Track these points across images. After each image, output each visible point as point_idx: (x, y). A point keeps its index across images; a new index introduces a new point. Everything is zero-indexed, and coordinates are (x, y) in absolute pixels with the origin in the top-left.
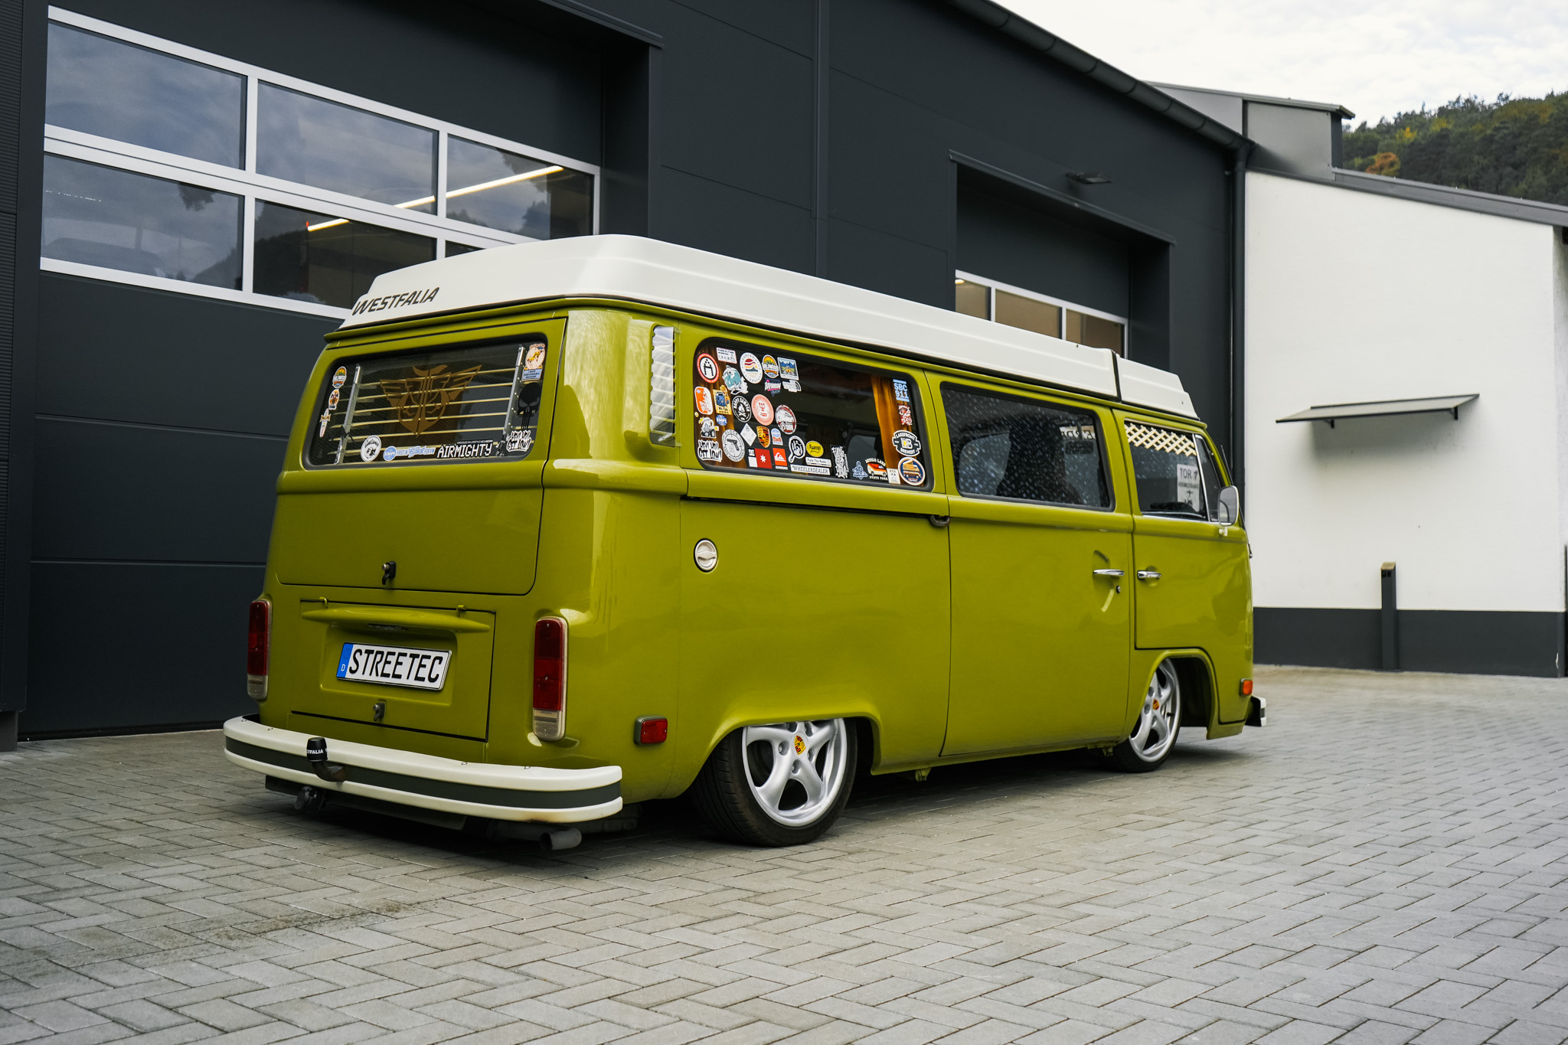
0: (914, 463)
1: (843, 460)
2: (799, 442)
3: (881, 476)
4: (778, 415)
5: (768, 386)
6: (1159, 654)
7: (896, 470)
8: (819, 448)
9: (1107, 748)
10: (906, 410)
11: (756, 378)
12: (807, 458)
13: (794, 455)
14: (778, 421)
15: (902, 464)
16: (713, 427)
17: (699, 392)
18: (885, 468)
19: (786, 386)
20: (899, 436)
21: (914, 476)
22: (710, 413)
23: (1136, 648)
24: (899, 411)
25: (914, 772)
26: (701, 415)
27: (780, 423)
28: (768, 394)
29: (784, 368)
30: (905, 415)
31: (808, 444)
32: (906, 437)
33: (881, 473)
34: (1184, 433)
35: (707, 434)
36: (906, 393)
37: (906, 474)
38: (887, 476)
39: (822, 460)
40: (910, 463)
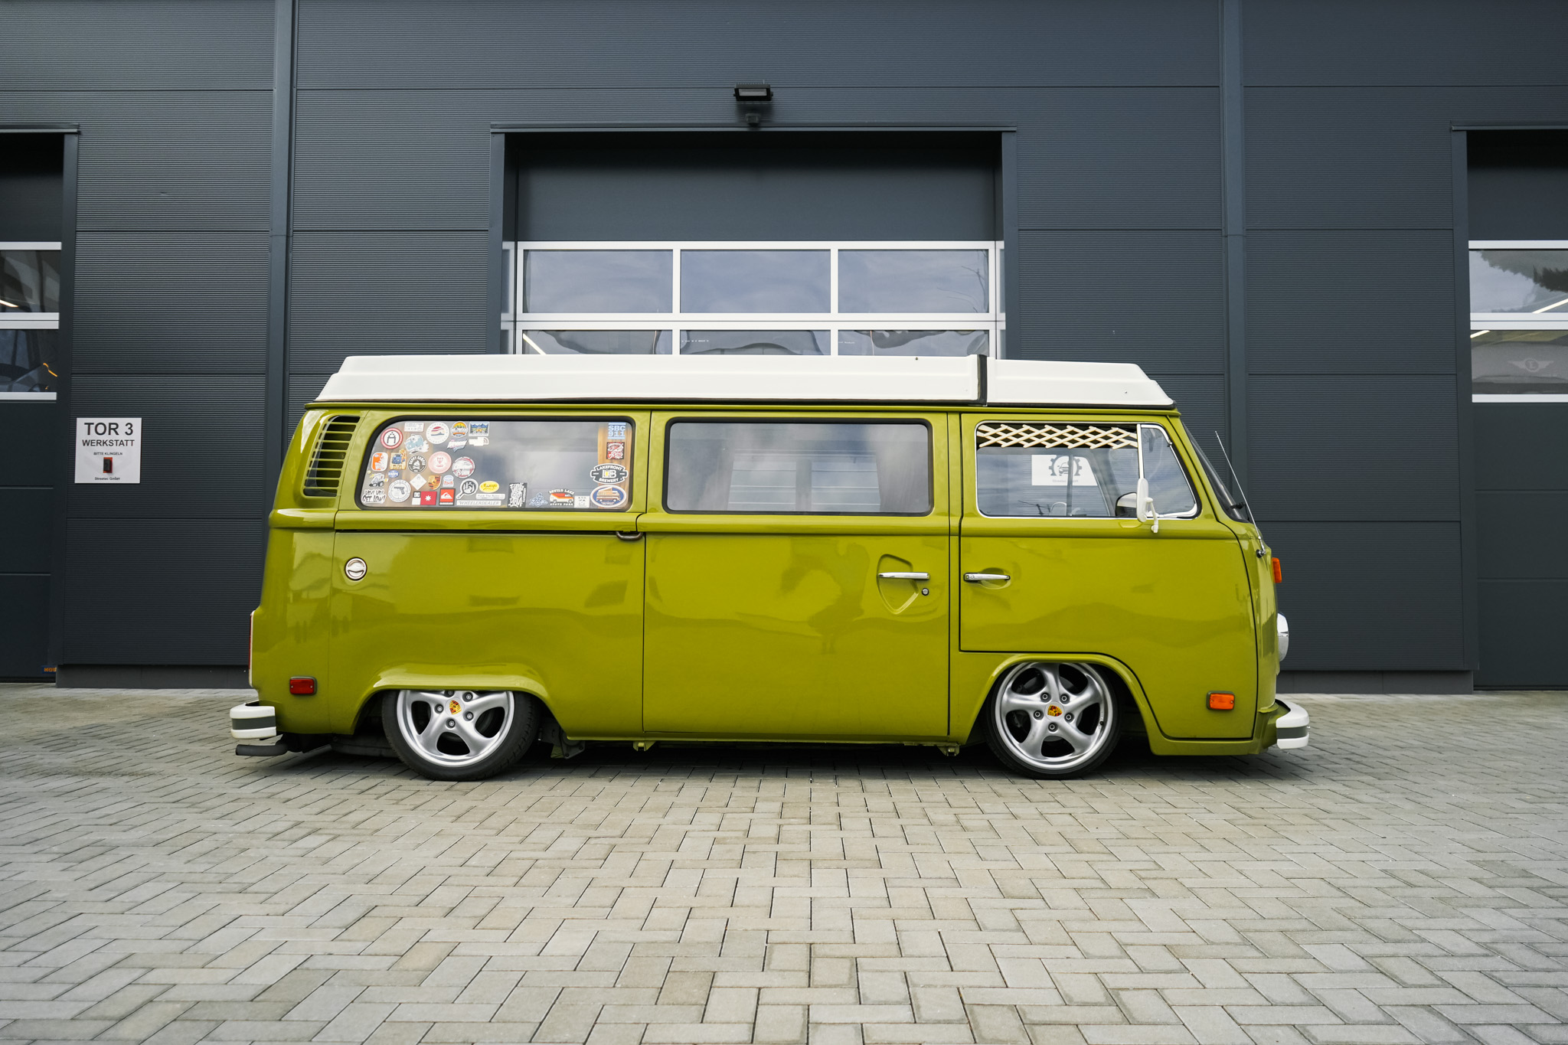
0: (614, 489)
2: (473, 483)
3: (566, 503)
5: (451, 445)
6: (1005, 659)
7: (588, 498)
8: (494, 486)
10: (619, 446)
11: (439, 440)
12: (477, 495)
13: (464, 493)
14: (454, 468)
15: (597, 491)
17: (377, 456)
19: (472, 442)
20: (601, 468)
21: (611, 501)
22: (382, 470)
23: (960, 650)
24: (607, 448)
25: (632, 742)
26: (373, 472)
29: (474, 429)
31: (483, 484)
32: (609, 469)
33: (566, 500)
34: (1115, 426)
35: (375, 485)
36: (622, 433)
37: (599, 499)
40: (609, 490)
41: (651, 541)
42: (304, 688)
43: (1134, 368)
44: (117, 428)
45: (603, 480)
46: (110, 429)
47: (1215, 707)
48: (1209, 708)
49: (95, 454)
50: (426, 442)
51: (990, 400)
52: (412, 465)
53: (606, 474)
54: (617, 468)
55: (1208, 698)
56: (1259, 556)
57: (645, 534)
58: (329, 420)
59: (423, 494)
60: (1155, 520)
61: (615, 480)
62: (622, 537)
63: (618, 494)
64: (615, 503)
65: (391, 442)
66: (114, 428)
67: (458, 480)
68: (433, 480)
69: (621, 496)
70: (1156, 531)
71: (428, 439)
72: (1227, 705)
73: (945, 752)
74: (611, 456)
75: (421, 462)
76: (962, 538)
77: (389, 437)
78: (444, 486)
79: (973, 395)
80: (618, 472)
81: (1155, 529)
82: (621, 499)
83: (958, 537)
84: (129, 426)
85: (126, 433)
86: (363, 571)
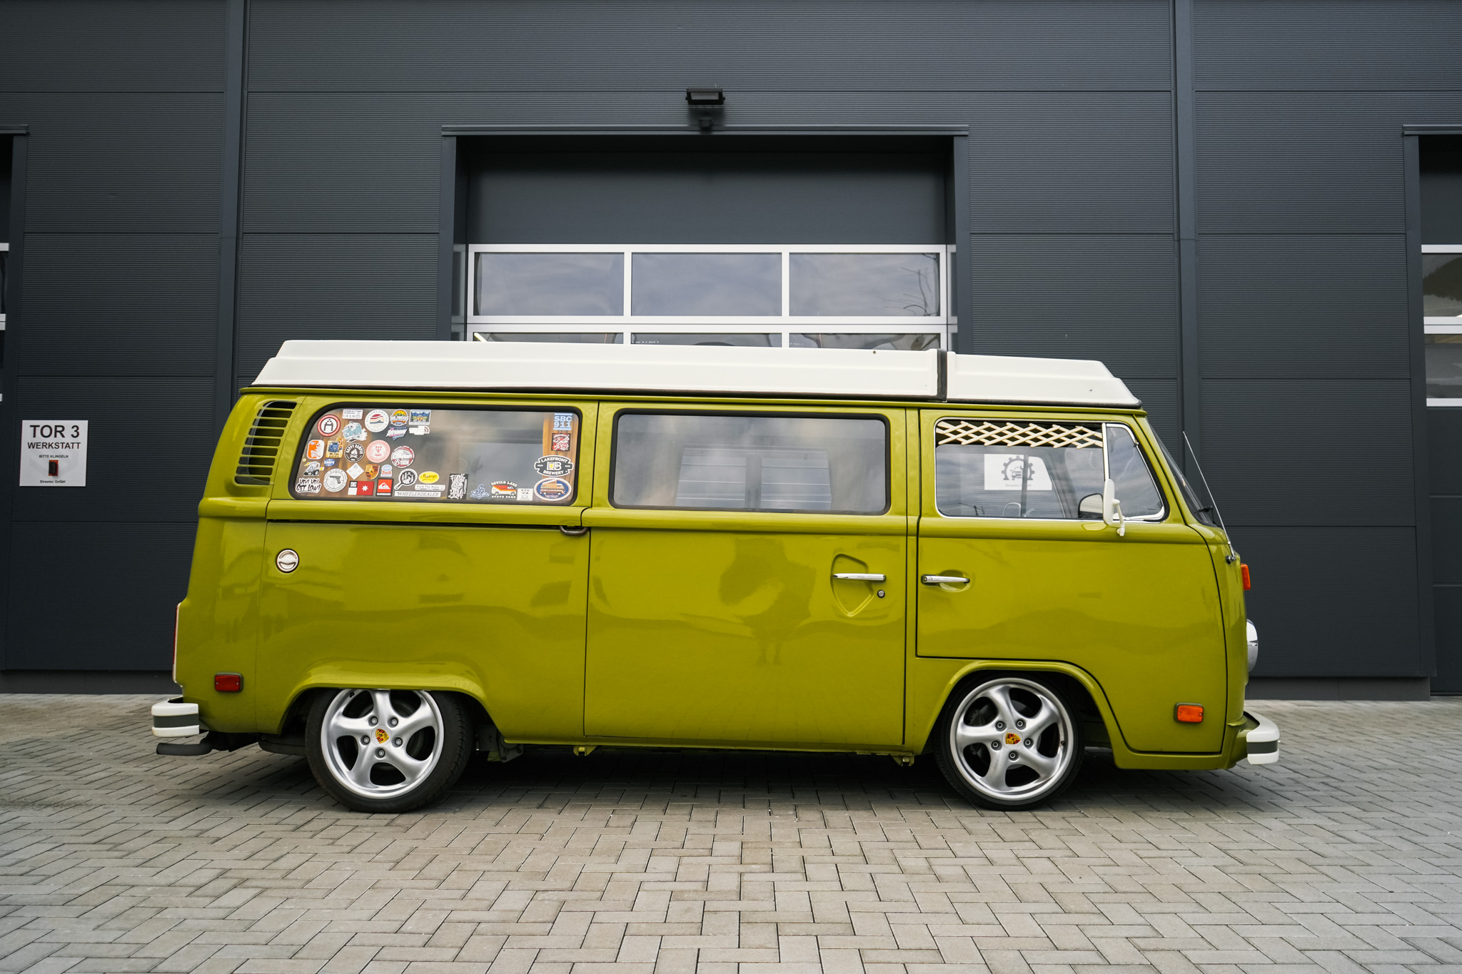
0: (558, 482)
1: (462, 484)
2: (412, 473)
3: (509, 495)
4: (394, 454)
5: (390, 433)
6: (964, 665)
7: (531, 490)
8: (434, 477)
9: (901, 757)
10: (565, 437)
13: (402, 483)
14: (393, 458)
15: (541, 483)
16: (318, 468)
17: (313, 444)
18: (515, 488)
19: (412, 431)
20: (545, 460)
21: (555, 494)
22: (318, 458)
23: (917, 656)
24: (553, 439)
26: (308, 460)
27: (394, 460)
28: (390, 440)
29: (414, 417)
30: (561, 442)
31: (422, 474)
32: (554, 461)
33: (509, 492)
36: (569, 424)
38: (516, 495)
39: (434, 486)
40: (554, 483)
41: (597, 538)
42: (229, 685)
43: (1098, 366)
44: (63, 430)
45: (547, 472)
46: (56, 431)
47: (1183, 720)
48: (1176, 719)
49: (40, 456)
50: (364, 429)
51: (949, 396)
52: (350, 453)
53: (551, 466)
54: (562, 460)
55: (1176, 708)
56: (1228, 562)
57: (589, 529)
58: (264, 405)
59: (359, 484)
60: (1121, 523)
61: (559, 473)
62: (566, 531)
63: (562, 487)
64: (560, 496)
65: (328, 430)
66: (60, 431)
67: (396, 469)
68: (370, 469)
69: (566, 489)
70: (1122, 534)
71: (367, 427)
72: (1195, 718)
73: (899, 762)
74: (556, 447)
75: (358, 451)
76: (919, 539)
77: (327, 425)
78: (382, 476)
79: (932, 391)
80: (563, 464)
81: (1122, 532)
82: (566, 493)
83: (915, 537)
84: (75, 428)
85: (72, 436)
86: (295, 563)
